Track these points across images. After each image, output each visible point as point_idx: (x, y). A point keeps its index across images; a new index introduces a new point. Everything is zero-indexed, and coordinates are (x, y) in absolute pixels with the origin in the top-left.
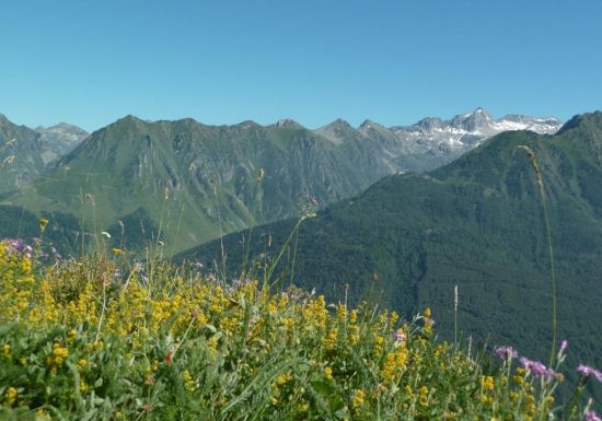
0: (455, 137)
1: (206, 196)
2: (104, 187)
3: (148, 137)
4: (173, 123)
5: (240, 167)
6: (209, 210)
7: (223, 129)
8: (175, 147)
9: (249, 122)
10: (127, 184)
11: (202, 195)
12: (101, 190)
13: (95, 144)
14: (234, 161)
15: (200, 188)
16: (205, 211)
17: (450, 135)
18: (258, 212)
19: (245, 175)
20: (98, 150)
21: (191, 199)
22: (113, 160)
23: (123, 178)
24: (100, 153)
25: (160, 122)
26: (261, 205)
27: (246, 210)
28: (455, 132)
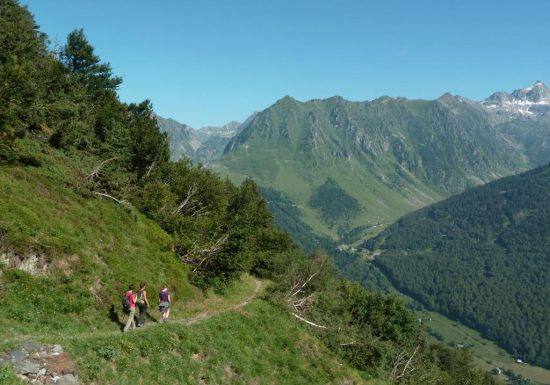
0: (524, 108)
1: (375, 166)
2: (287, 161)
3: (311, 113)
4: (324, 101)
5: (393, 137)
6: (383, 178)
7: (367, 104)
8: (334, 122)
9: (386, 97)
10: (309, 157)
11: (372, 165)
12: (285, 164)
13: (263, 123)
14: (387, 133)
15: (368, 158)
16: (380, 179)
17: (518, 106)
18: (424, 177)
19: (401, 144)
20: (268, 129)
21: (364, 169)
22: (287, 136)
23: (302, 152)
24: (271, 131)
25: (313, 101)
26: (424, 171)
27: (412, 176)
28: (521, 103)
